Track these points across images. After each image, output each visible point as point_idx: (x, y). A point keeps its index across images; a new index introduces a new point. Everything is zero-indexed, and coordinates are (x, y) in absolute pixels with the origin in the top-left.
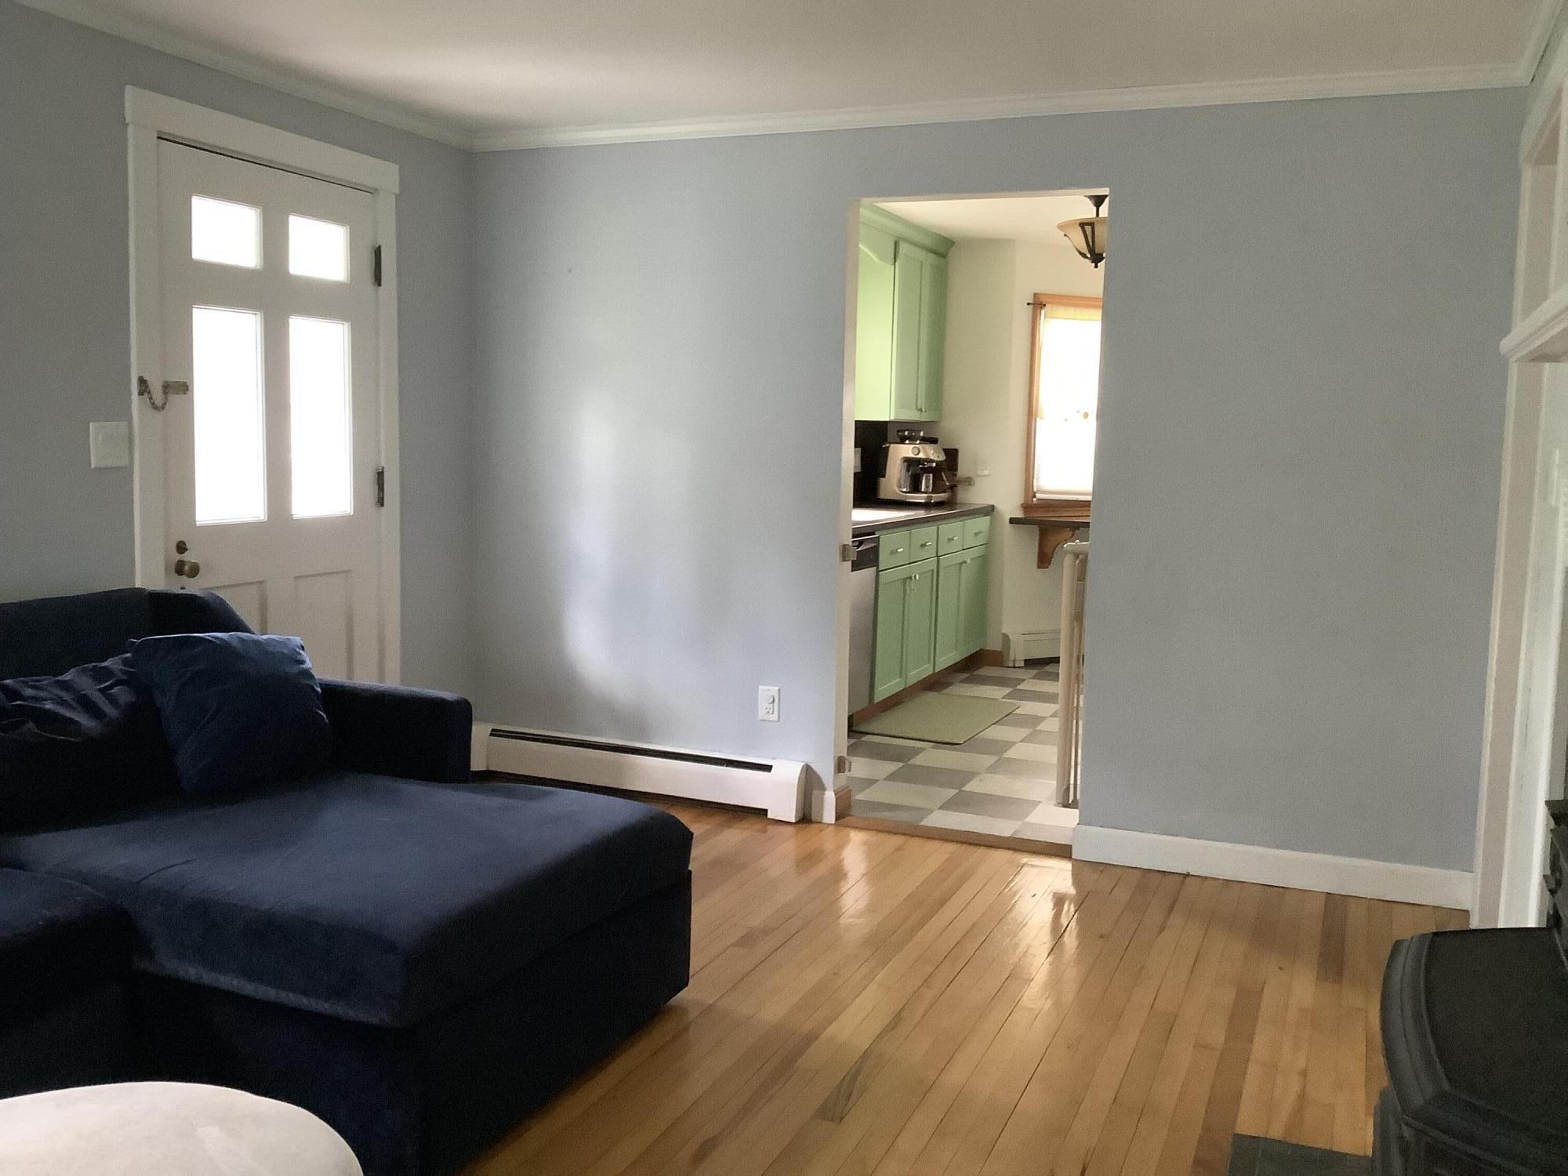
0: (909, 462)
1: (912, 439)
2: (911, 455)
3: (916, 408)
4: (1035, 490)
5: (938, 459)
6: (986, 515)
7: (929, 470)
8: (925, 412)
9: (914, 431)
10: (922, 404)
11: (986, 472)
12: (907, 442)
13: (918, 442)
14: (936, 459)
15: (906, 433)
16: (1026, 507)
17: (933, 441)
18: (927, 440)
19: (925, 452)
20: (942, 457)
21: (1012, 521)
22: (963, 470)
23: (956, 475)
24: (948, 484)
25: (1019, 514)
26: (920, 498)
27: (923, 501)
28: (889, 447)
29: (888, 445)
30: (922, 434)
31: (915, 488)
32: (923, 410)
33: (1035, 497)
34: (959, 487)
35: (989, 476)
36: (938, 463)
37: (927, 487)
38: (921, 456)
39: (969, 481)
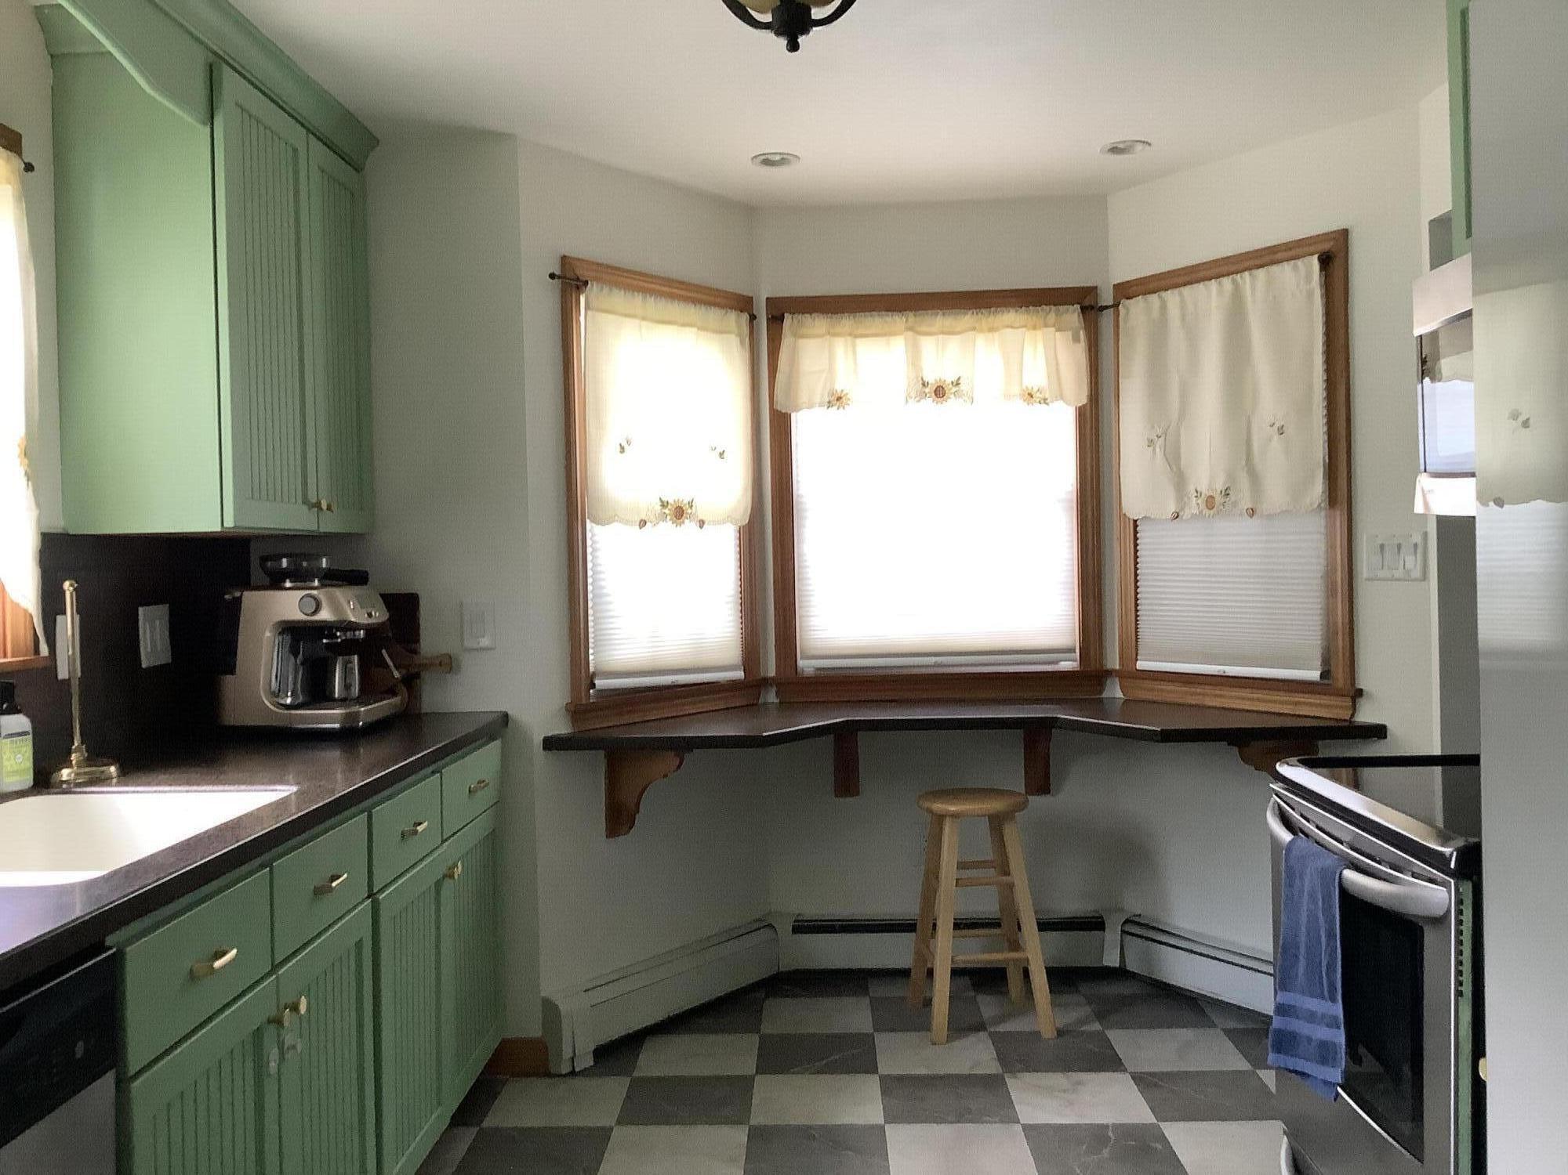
0: (295, 633)
1: (301, 577)
2: (299, 616)
3: (305, 501)
4: (592, 669)
5: (371, 621)
6: (492, 738)
7: (349, 647)
8: (329, 508)
9: (307, 556)
10: (320, 488)
11: (485, 642)
12: (288, 584)
13: (316, 583)
14: (364, 619)
15: (285, 562)
16: (577, 711)
17: (355, 578)
18: (336, 578)
19: (336, 607)
20: (379, 615)
21: (550, 744)
22: (431, 642)
23: (415, 652)
24: (396, 674)
25: (562, 728)
26: (330, 718)
27: (337, 726)
28: (240, 598)
29: (237, 594)
30: (324, 563)
31: (317, 692)
32: (324, 507)
33: (593, 686)
34: (426, 676)
35: (491, 649)
36: (371, 630)
37: (347, 687)
38: (325, 615)
39: (448, 664)
